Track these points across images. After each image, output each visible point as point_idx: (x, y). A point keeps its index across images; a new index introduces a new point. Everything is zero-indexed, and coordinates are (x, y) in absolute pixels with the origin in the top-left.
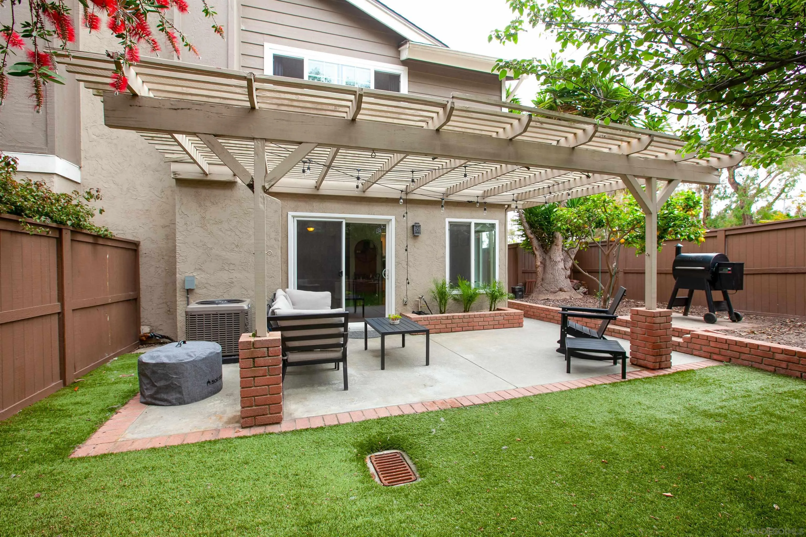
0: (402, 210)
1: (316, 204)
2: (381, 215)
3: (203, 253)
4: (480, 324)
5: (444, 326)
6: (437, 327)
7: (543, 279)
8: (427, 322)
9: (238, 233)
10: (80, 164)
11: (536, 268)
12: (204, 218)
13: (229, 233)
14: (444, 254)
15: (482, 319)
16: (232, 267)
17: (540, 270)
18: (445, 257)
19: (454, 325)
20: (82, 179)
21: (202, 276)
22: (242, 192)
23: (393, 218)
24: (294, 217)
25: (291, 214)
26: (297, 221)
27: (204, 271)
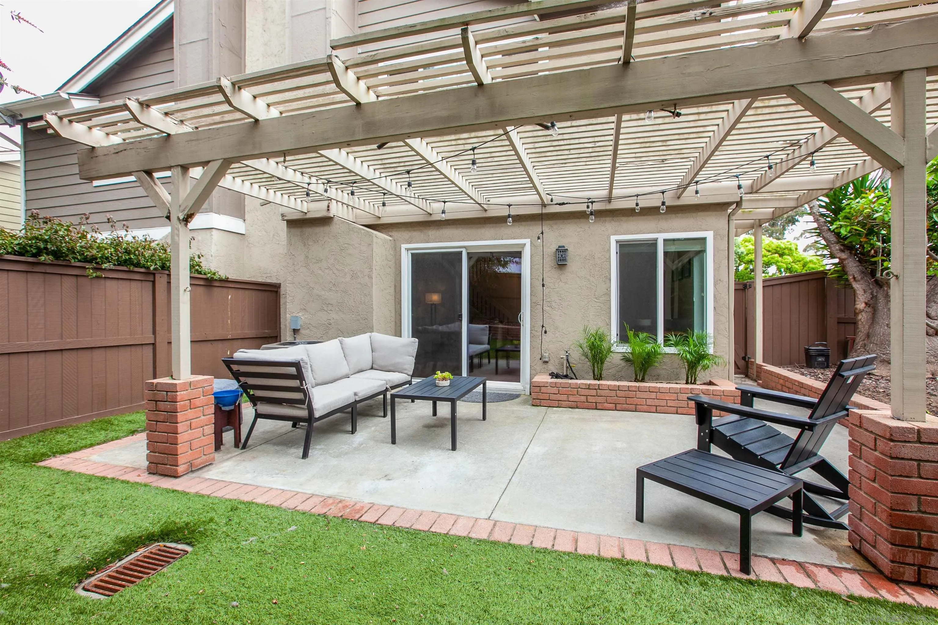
0: (536, 229)
1: (432, 233)
2: (511, 238)
3: (306, 293)
4: (649, 402)
5: (583, 399)
6: (571, 398)
7: (868, 336)
8: (555, 390)
9: (336, 272)
10: (244, 217)
11: (856, 314)
12: (307, 257)
13: (327, 271)
14: (609, 289)
15: (653, 395)
16: (330, 307)
17: (863, 318)
18: (610, 295)
19: (600, 399)
20: (246, 230)
21: (306, 316)
22: (338, 227)
23: (527, 241)
24: (408, 250)
25: (404, 246)
26: (412, 254)
27: (307, 312)
